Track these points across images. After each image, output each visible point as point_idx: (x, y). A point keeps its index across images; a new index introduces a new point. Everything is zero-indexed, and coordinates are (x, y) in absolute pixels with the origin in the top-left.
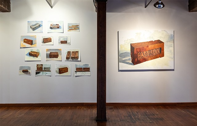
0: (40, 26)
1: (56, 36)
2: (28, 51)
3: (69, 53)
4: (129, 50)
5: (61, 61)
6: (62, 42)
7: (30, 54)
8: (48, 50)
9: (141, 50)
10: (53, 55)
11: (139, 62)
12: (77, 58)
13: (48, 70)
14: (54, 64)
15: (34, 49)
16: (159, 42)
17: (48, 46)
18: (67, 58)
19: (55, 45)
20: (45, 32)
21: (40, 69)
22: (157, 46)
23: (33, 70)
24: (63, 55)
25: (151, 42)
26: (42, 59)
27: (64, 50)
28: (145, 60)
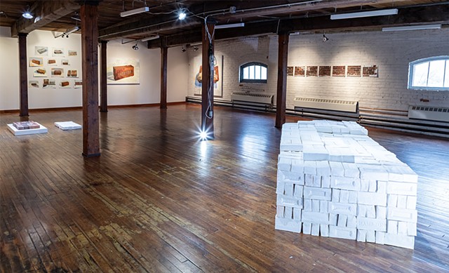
0: (46, 51)
1: (58, 58)
2: (37, 68)
3: (69, 71)
4: (112, 71)
5: (64, 77)
6: (64, 64)
7: (38, 72)
8: (53, 69)
9: (120, 72)
10: (57, 73)
11: (118, 79)
12: (76, 75)
13: (53, 83)
14: (58, 80)
15: (41, 67)
16: (131, 66)
17: (53, 66)
18: (68, 75)
19: (58, 65)
20: (50, 55)
21: (46, 83)
22: (130, 69)
23: (41, 83)
24: (65, 74)
25: (126, 66)
26: (48, 76)
27: (66, 69)
28: (122, 78)
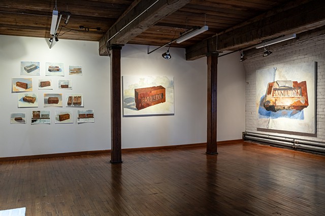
0: (36, 68)
1: (55, 80)
2: (23, 95)
3: (71, 98)
4: (133, 95)
5: (62, 107)
6: (63, 87)
7: (25, 100)
8: (46, 95)
9: (144, 96)
10: (53, 100)
11: (143, 107)
12: (80, 103)
13: (46, 117)
14: (54, 111)
15: (29, 93)
16: (161, 88)
17: (46, 90)
18: (69, 104)
19: (54, 89)
20: (42, 74)
21: (36, 116)
22: (159, 91)
23: (28, 117)
24: (64, 101)
25: (154, 87)
26: (40, 105)
27: (65, 94)
28: (148, 105)
